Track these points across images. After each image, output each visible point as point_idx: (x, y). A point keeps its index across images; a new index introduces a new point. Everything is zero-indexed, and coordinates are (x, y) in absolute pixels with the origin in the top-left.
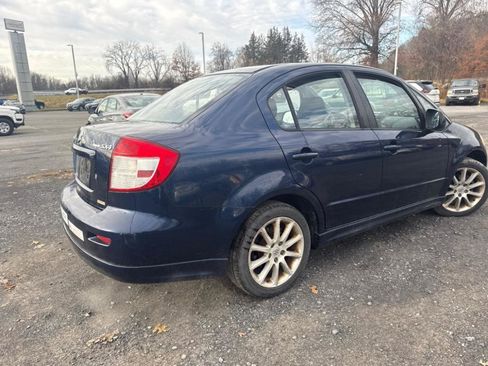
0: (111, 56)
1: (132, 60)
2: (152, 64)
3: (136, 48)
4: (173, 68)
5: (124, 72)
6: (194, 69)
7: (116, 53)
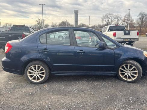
0: (104, 18)
1: (110, 19)
2: (117, 20)
3: (112, 15)
4: (123, 21)
5: (107, 23)
6: (131, 21)
7: (106, 17)
